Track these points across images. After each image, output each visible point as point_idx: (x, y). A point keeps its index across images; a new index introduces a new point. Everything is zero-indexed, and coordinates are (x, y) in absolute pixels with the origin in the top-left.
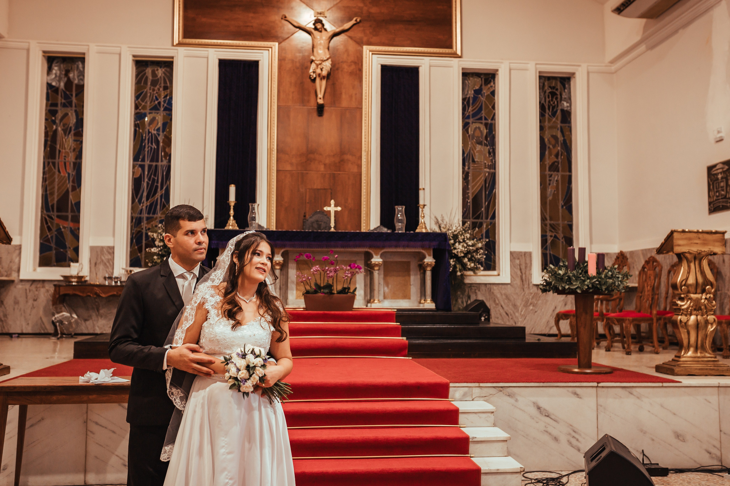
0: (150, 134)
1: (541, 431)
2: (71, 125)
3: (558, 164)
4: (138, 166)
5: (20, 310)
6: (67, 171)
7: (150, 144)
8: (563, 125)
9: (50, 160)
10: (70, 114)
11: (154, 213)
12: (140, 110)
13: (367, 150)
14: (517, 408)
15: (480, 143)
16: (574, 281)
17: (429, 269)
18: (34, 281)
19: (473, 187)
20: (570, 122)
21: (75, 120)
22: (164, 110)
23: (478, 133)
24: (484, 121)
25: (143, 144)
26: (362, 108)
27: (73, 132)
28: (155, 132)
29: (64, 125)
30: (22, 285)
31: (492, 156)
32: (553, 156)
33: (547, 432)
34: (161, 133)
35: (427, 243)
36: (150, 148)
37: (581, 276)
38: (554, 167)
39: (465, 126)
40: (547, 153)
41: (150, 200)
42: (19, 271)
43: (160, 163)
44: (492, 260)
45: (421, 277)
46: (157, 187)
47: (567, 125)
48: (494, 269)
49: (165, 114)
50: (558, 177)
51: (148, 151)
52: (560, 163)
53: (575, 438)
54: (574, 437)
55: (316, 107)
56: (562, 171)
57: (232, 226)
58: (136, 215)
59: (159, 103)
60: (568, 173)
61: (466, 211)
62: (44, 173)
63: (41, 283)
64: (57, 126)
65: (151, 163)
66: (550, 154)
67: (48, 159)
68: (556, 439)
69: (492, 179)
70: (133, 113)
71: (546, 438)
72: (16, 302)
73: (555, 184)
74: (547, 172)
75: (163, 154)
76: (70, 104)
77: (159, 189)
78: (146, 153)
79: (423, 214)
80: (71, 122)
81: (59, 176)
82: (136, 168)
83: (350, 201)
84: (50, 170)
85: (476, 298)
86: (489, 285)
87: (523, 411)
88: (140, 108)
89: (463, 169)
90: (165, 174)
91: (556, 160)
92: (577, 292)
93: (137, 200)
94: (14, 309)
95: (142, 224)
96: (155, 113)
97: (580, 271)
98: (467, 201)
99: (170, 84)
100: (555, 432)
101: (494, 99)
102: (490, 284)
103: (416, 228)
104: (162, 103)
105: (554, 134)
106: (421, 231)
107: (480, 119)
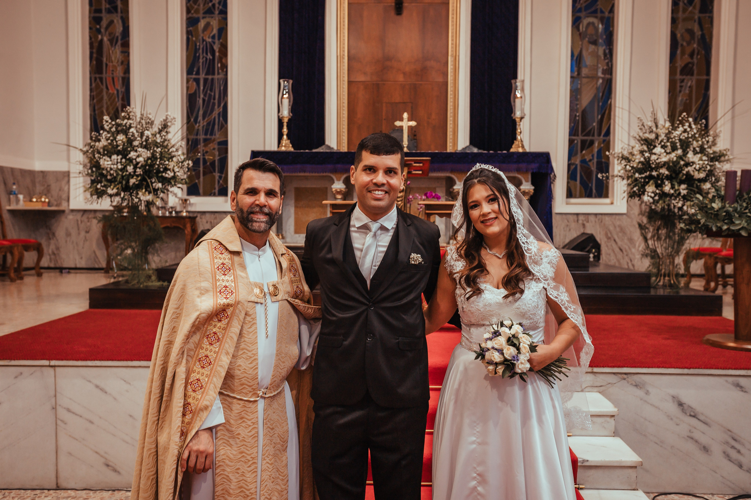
0: (205, 43)
1: (684, 438)
2: (117, 34)
3: (693, 65)
4: (192, 80)
5: (73, 242)
6: (116, 87)
7: (205, 55)
8: (702, 15)
9: (97, 76)
10: (115, 21)
11: (211, 134)
12: (192, 14)
13: (454, 55)
14: (648, 403)
16: (737, 219)
18: (85, 211)
20: (711, 11)
21: (121, 29)
22: (219, 13)
23: (591, 30)
24: (599, 15)
25: (198, 55)
26: (448, 3)
27: (119, 43)
28: (210, 40)
29: (110, 34)
30: (73, 215)
31: (608, 59)
32: (686, 56)
33: (692, 438)
34: (217, 41)
35: (523, 166)
36: (204, 59)
37: (747, 211)
38: (687, 70)
39: (576, 22)
40: (679, 52)
41: (206, 119)
42: (68, 200)
43: (216, 77)
44: (605, 185)
46: (214, 104)
47: (708, 15)
48: (607, 196)
49: (220, 18)
50: (692, 82)
51: (203, 63)
52: (695, 64)
53: (735, 448)
54: (733, 447)
55: (393, 4)
56: (699, 74)
57: (285, 146)
58: (192, 137)
59: (214, 5)
60: (705, 77)
61: (573, 127)
62: (91, 90)
63: (93, 213)
64: (102, 36)
65: (207, 77)
66: (683, 53)
67: (95, 73)
68: (705, 449)
69: (607, 88)
70: (185, 18)
71: (690, 447)
72: (68, 234)
73: (687, 92)
74: (678, 77)
75: (219, 65)
76: (115, 8)
77: (216, 107)
78: (201, 64)
80: (117, 30)
81: (107, 93)
82: (190, 82)
83: (433, 116)
84: (97, 87)
85: (584, 230)
86: (600, 216)
87: (656, 407)
88: (192, 12)
90: (222, 88)
91: (690, 60)
92: (740, 235)
93: (192, 120)
94: (66, 241)
95: (199, 146)
96: (209, 17)
97: (745, 205)
100: (704, 440)
102: (601, 214)
103: (511, 147)
104: (217, 5)
105: (690, 27)
106: (516, 151)
107: (595, 12)
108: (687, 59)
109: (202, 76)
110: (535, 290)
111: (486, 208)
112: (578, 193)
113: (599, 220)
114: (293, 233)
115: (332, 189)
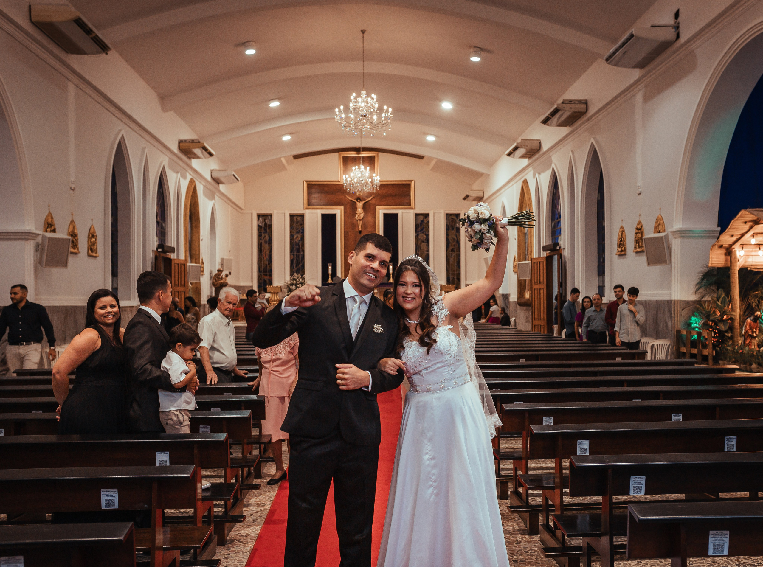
2: (267, 240)
4: (292, 255)
6: (267, 257)
9: (260, 254)
10: (267, 236)
12: (292, 233)
23: (422, 238)
25: (294, 246)
27: (268, 243)
28: (298, 242)
31: (428, 247)
39: (417, 235)
41: (297, 267)
43: (300, 253)
47: (458, 233)
49: (302, 235)
50: (454, 254)
52: (455, 249)
55: (358, 231)
60: (458, 253)
64: (262, 241)
65: (297, 254)
66: (451, 245)
69: (428, 256)
70: (290, 235)
73: (453, 257)
74: (450, 253)
75: (301, 250)
76: (266, 232)
77: (300, 263)
81: (263, 260)
84: (260, 257)
90: (302, 257)
96: (298, 234)
104: (300, 230)
105: (453, 237)
107: (423, 232)
108: (453, 247)
109: (295, 253)
110: (444, 333)
111: (410, 290)
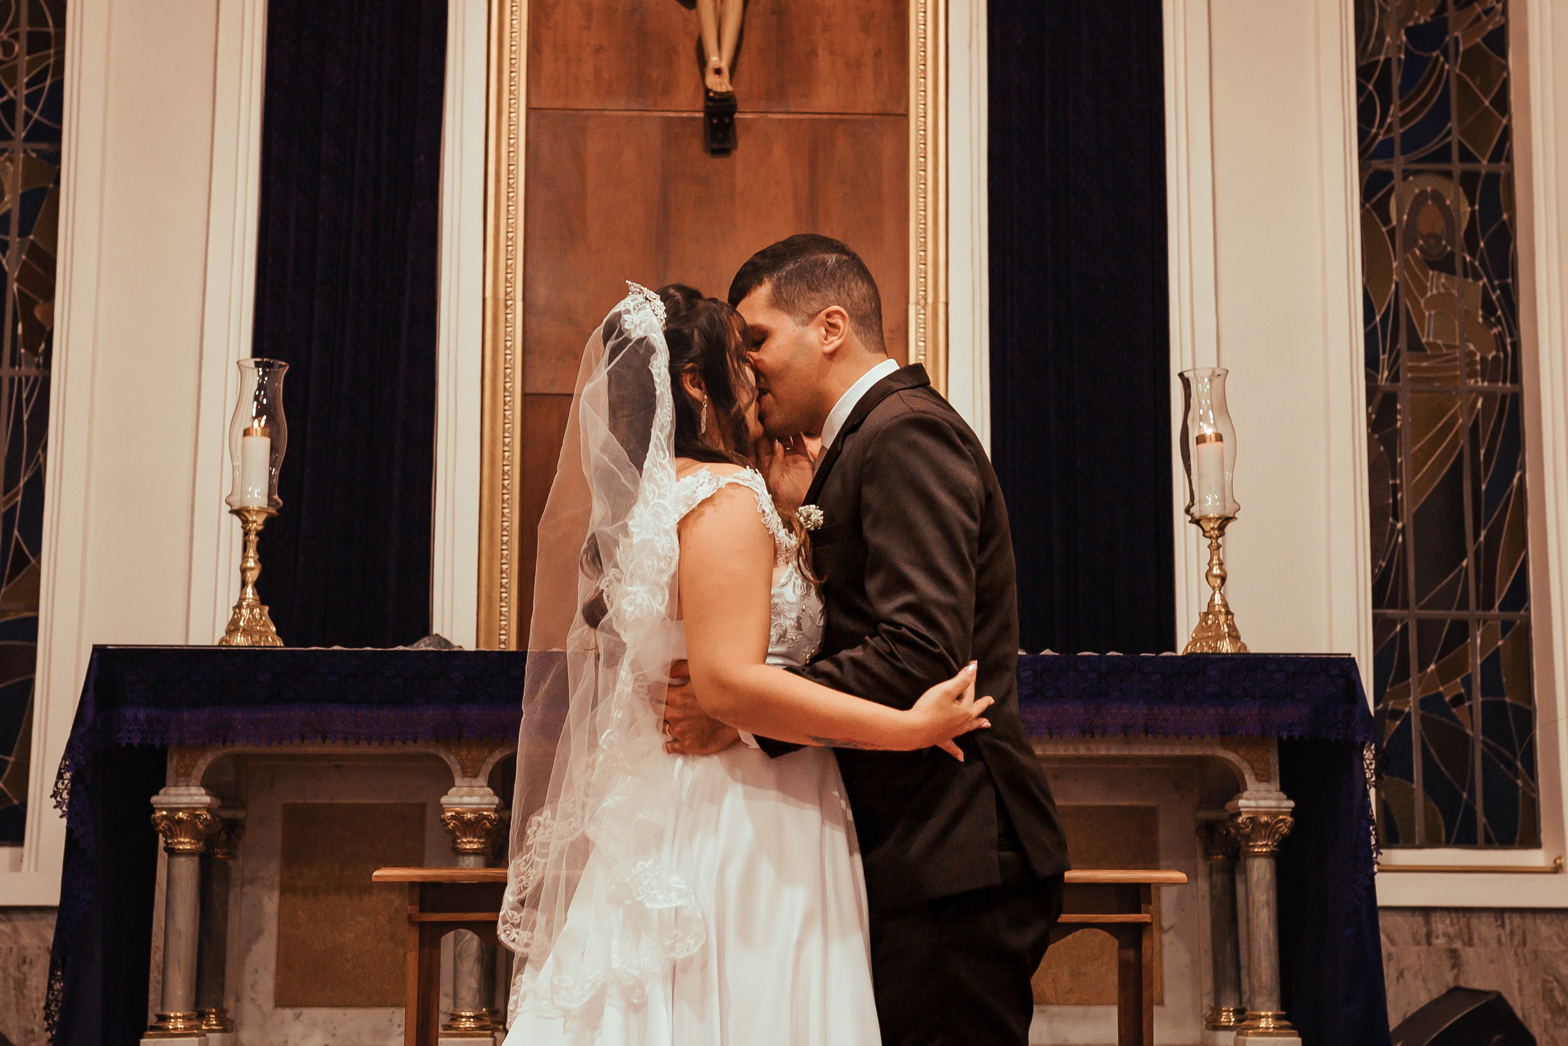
15: (1445, 264)
17: (1262, 846)
19: (1418, 462)
22: (31, 138)
23: (1431, 220)
24: (1457, 166)
26: (906, 116)
31: (1499, 322)
35: (1247, 711)
43: (6, 370)
45: (1212, 887)
48: (1532, 841)
49: (33, 156)
55: (699, 115)
57: (247, 632)
59: (10, 106)
61: (1386, 572)
69: (1504, 425)
79: (1221, 564)
85: (1457, 977)
86: (1517, 920)
89: (1371, 378)
90: (24, 414)
98: (1394, 526)
99: (56, 25)
101: (1506, 67)
102: (1520, 912)
106: (1211, 650)
112: (1419, 828)
113: (1512, 933)
114: (268, 1004)
115: (441, 809)
